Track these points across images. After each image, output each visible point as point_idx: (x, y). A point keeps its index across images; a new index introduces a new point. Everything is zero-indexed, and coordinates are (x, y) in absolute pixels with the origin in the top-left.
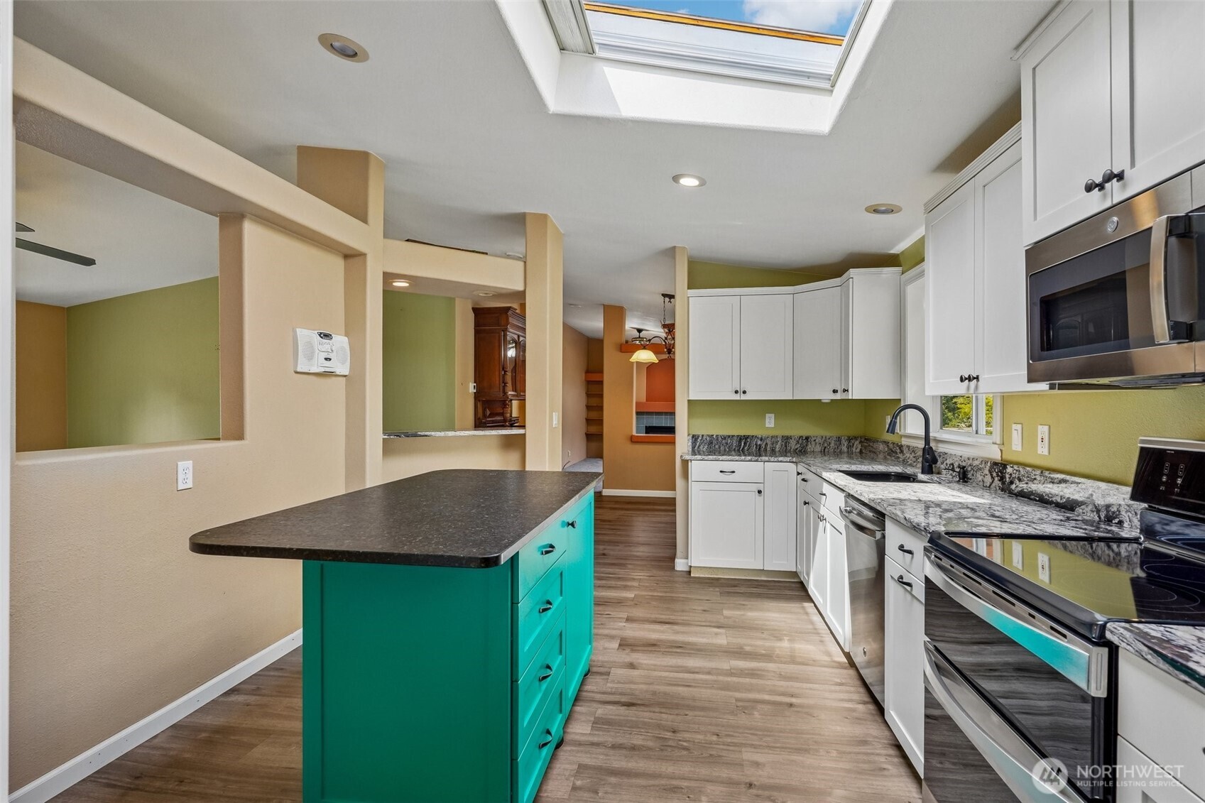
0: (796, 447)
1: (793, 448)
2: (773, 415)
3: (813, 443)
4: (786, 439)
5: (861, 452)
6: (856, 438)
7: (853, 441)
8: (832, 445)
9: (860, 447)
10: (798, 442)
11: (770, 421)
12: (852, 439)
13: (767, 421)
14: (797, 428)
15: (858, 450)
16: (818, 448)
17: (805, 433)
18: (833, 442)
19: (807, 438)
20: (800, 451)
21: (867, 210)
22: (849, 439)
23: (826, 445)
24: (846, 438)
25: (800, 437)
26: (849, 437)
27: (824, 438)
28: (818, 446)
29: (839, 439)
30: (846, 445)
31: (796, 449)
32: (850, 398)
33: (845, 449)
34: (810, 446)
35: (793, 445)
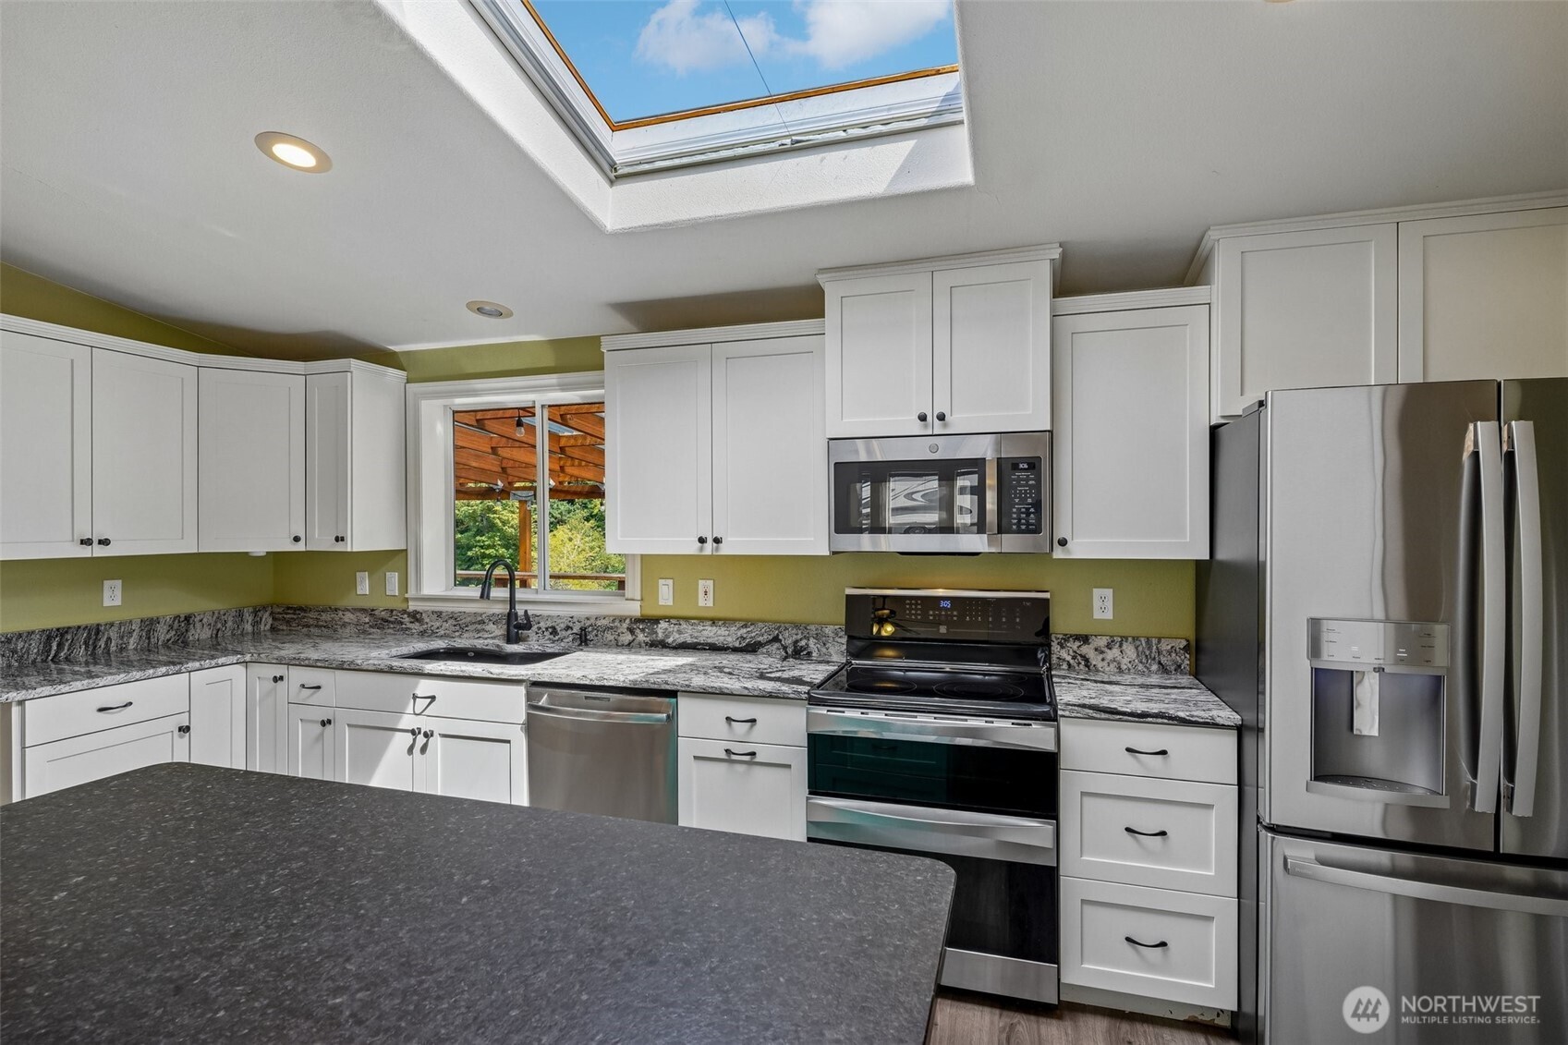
0: (168, 637)
1: (162, 638)
2: (119, 583)
3: (198, 625)
4: (149, 625)
5: (273, 629)
6: (265, 608)
7: (260, 614)
8: (230, 624)
9: (270, 621)
10: (171, 627)
11: (113, 595)
12: (259, 611)
13: (107, 593)
14: (167, 604)
15: (268, 627)
16: (205, 634)
17: (183, 610)
18: (231, 619)
19: (187, 618)
20: (175, 643)
21: (469, 306)
22: (255, 612)
23: (219, 625)
24: (251, 610)
25: (175, 618)
26: (255, 608)
27: (216, 615)
28: (206, 628)
29: (240, 614)
30: (250, 621)
31: (168, 640)
32: (349, 550)
33: (249, 628)
34: (192, 631)
35: (162, 633)
